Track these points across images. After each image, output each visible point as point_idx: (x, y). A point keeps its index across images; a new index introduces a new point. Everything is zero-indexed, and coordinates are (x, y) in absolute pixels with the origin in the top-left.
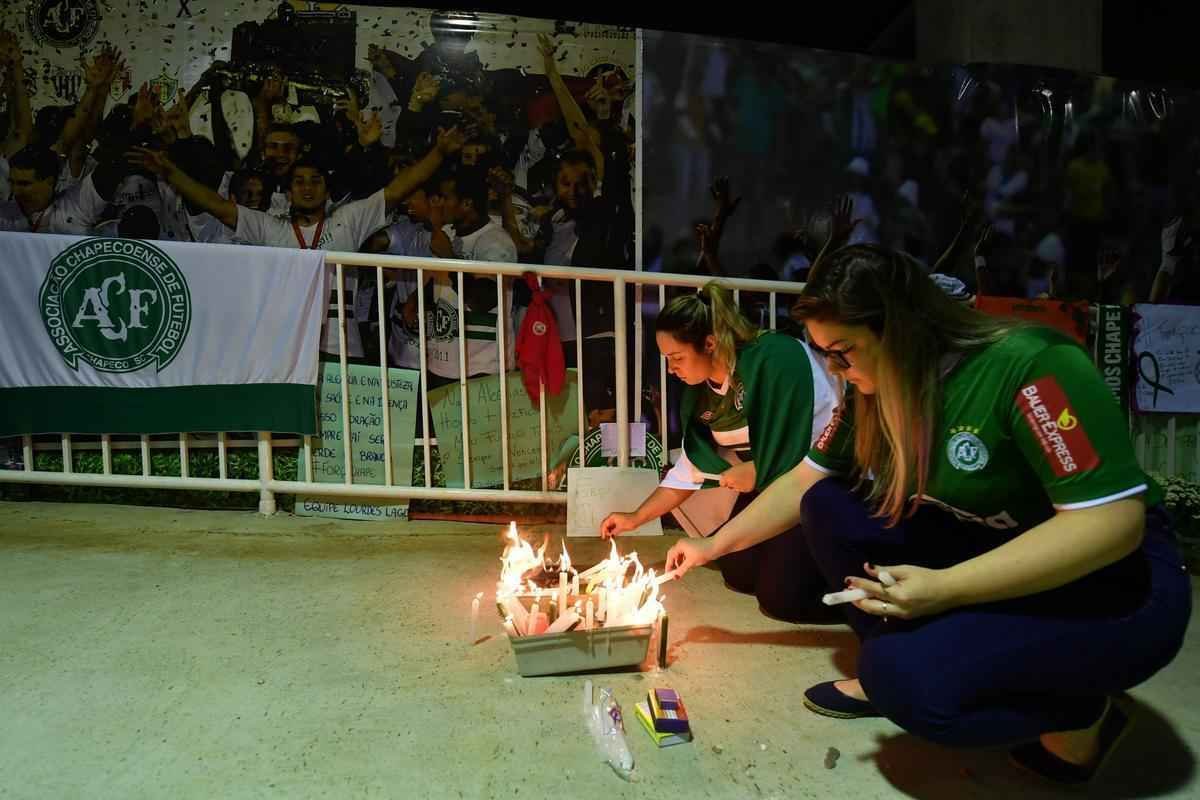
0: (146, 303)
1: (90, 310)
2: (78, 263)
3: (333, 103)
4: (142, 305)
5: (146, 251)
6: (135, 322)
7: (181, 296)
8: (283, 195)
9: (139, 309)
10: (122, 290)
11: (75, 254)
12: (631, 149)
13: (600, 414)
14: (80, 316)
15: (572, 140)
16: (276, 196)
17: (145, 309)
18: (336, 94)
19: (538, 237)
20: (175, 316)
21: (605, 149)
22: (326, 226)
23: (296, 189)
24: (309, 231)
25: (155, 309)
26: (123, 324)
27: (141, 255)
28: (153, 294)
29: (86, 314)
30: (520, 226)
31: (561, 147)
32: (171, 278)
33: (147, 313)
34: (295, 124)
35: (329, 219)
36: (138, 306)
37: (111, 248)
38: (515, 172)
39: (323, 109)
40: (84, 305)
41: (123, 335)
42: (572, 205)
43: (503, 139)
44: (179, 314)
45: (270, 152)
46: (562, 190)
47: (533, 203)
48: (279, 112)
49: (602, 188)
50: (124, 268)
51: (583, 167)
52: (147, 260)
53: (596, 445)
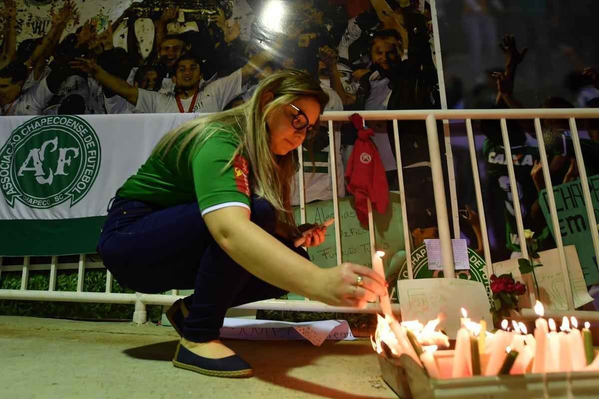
0: (70, 157)
1: (31, 164)
2: (29, 132)
3: (208, 18)
4: (66, 159)
5: (75, 122)
6: (60, 171)
7: (95, 151)
8: (171, 79)
9: (65, 161)
10: (55, 149)
11: (28, 127)
12: (429, 24)
13: (422, 232)
14: (23, 168)
15: (382, 23)
16: (166, 81)
17: (69, 162)
18: (210, 13)
19: (358, 92)
20: (88, 166)
21: (408, 26)
22: (199, 97)
23: (180, 74)
24: (186, 102)
25: (76, 162)
26: (51, 172)
27: (71, 124)
28: (76, 151)
29: (27, 167)
30: (345, 85)
31: (373, 29)
32: (89, 138)
33: (69, 165)
34: (182, 33)
35: (202, 92)
36: (64, 160)
37: (52, 122)
38: (339, 48)
39: (201, 23)
40: (27, 161)
41: (50, 180)
42: (385, 67)
43: (329, 27)
44: (92, 164)
45: (163, 53)
46: (376, 57)
47: (354, 68)
48: (172, 28)
49: (409, 54)
50: (58, 134)
51: (392, 40)
52: (75, 128)
53: (421, 259)
